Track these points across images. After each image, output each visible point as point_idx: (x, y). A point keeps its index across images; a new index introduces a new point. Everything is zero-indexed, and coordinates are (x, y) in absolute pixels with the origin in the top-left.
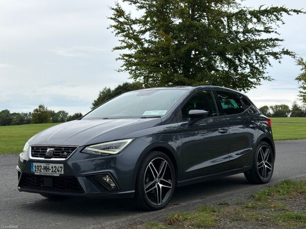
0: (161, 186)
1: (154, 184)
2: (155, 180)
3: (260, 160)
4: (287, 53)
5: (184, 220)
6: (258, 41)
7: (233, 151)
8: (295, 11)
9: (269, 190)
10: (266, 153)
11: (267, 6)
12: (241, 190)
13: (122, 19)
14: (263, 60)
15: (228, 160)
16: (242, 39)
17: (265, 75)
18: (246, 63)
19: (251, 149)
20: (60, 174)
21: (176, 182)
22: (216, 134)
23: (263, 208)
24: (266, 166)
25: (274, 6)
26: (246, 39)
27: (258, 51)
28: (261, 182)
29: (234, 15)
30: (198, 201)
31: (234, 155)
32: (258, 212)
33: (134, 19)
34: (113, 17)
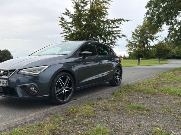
0: (66, 91)
1: (62, 90)
2: (62, 88)
3: (116, 76)
4: (124, 36)
5: (76, 112)
6: (114, 31)
7: (105, 72)
8: (127, 20)
9: (121, 90)
10: (119, 73)
11: (117, 18)
12: (107, 90)
13: (63, 22)
14: (115, 38)
15: (102, 76)
16: (108, 30)
17: (116, 44)
18: (109, 39)
19: (112, 71)
20: (6, 86)
21: (75, 88)
22: (97, 64)
23: (119, 101)
24: (119, 78)
25: (120, 18)
26: (109, 31)
27: (113, 35)
28: (116, 86)
29: (105, 21)
30: (87, 97)
31: (105, 74)
32: (117, 103)
33: (68, 22)
34: (60, 21)
